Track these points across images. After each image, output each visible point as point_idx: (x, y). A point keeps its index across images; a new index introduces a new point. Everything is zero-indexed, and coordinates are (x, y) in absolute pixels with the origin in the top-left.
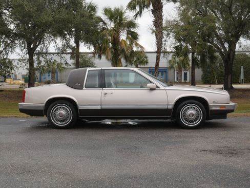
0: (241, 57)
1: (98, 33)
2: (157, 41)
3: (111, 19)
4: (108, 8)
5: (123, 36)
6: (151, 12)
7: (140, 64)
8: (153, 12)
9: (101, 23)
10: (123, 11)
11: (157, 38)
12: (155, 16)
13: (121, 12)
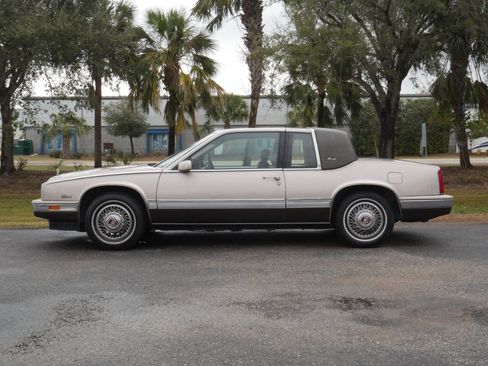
0: (423, 106)
1: (136, 60)
2: (252, 76)
3: (161, 32)
4: (156, 12)
5: (186, 65)
6: (239, 19)
7: (233, 119)
8: (244, 19)
9: (143, 40)
10: (186, 18)
11: (251, 70)
12: (247, 28)
13: (182, 19)
